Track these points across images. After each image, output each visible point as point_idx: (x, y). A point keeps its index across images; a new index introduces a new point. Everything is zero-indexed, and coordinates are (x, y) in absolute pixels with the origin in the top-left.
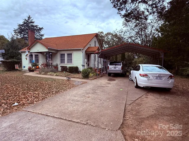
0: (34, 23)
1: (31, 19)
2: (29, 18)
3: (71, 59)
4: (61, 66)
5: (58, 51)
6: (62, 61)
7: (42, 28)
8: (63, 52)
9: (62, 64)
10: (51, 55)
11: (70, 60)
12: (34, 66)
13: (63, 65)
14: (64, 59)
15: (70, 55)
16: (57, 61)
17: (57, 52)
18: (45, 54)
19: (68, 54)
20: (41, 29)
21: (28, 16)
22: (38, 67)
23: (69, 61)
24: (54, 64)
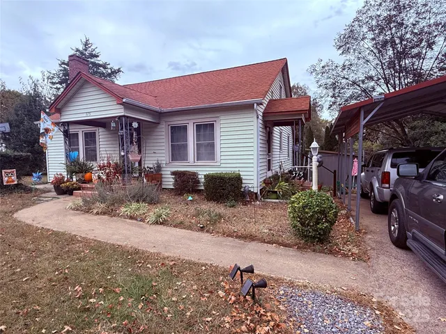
0: (98, 59)
1: (90, 49)
2: (86, 44)
3: (212, 146)
4: (173, 173)
5: (160, 116)
6: (178, 152)
7: (119, 71)
8: (178, 121)
9: (177, 163)
10: (138, 130)
11: (207, 149)
12: (76, 173)
13: (180, 167)
14: (185, 147)
15: (206, 130)
16: (157, 154)
17: (160, 118)
18: (113, 125)
19: (199, 127)
20: (116, 73)
21: (84, 40)
22: (88, 174)
23: (203, 150)
24: (149, 163)
